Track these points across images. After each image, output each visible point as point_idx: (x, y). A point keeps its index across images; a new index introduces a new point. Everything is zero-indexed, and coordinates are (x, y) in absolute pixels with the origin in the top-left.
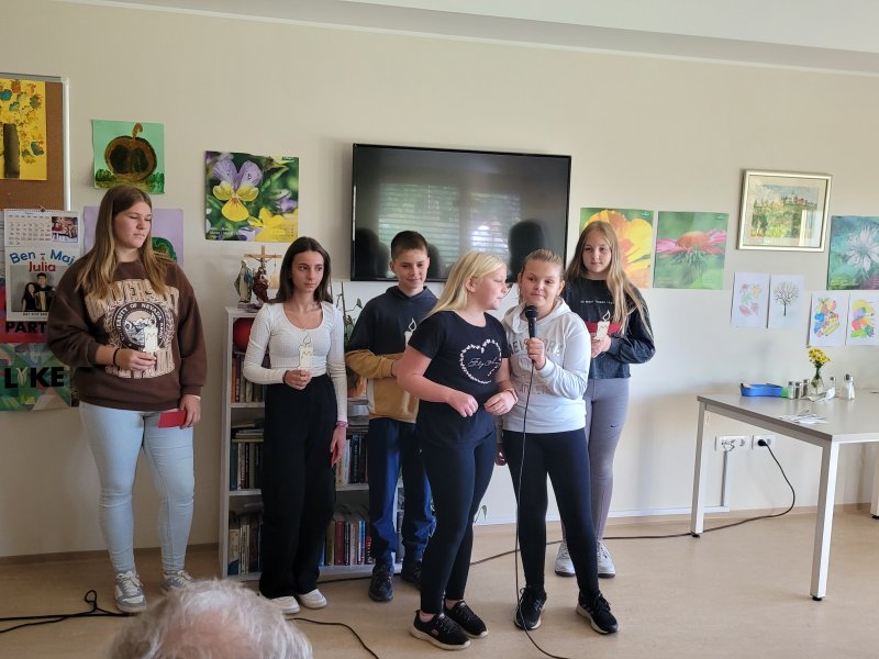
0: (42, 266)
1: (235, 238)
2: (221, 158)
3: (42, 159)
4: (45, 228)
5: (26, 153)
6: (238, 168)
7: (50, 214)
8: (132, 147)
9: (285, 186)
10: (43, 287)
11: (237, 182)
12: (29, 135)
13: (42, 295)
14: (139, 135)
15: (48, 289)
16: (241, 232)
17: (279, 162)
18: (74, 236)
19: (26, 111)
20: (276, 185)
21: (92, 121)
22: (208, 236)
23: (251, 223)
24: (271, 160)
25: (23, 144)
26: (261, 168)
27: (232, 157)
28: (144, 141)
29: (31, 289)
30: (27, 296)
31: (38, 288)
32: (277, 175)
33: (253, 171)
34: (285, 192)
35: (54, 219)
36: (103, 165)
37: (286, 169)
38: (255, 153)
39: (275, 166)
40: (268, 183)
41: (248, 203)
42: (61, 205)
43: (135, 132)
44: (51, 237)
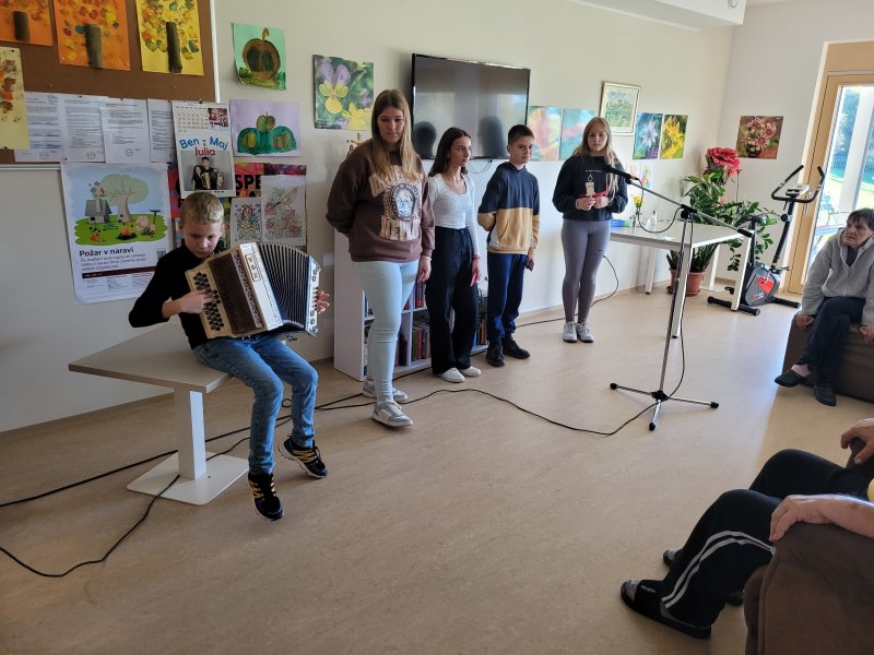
0: (206, 151)
1: (334, 127)
2: (324, 61)
3: (198, 56)
4: (204, 118)
5: (185, 50)
6: (335, 70)
7: (206, 105)
8: (262, 49)
9: (365, 86)
10: (207, 168)
11: (334, 81)
12: (186, 34)
13: (207, 174)
14: (267, 38)
15: (211, 170)
16: (338, 123)
17: (361, 66)
18: (226, 125)
19: (183, 11)
20: (359, 85)
21: (232, 25)
22: (316, 126)
23: (344, 115)
24: (355, 64)
25: (182, 42)
26: (349, 71)
27: (330, 61)
28: (270, 44)
29: (198, 171)
30: (195, 177)
31: (203, 170)
32: (360, 77)
33: (344, 72)
34: (365, 91)
35: (210, 110)
36: (242, 64)
37: (365, 72)
38: (345, 58)
39: (359, 69)
40: (354, 83)
41: (342, 99)
42: (212, 99)
43: (264, 36)
44: (210, 126)
